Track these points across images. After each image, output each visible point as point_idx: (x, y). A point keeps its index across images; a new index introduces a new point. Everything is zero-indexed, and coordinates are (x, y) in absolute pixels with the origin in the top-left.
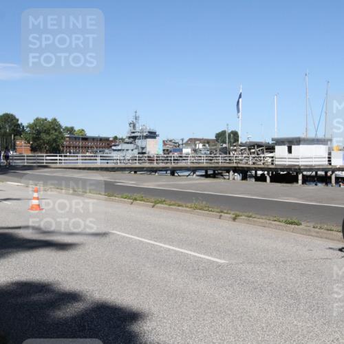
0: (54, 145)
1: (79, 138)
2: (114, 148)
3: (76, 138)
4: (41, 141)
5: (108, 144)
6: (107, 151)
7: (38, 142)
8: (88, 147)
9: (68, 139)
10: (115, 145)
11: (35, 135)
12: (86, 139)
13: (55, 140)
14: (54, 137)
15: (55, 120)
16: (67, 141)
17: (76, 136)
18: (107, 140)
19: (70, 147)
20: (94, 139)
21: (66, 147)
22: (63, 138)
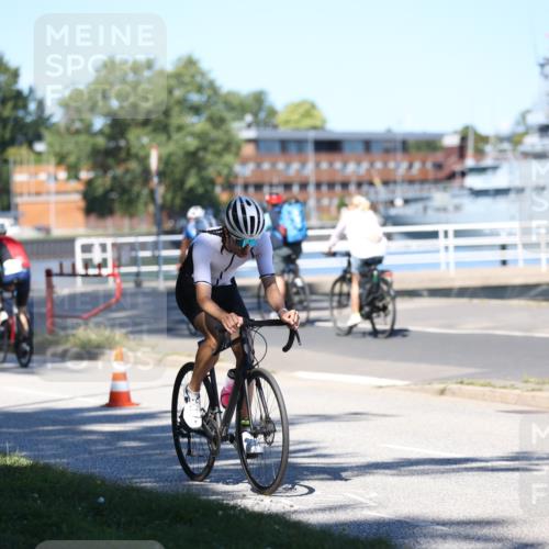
0: (192, 181)
1: (300, 143)
2: (473, 181)
3: (284, 144)
4: (133, 165)
5: (439, 166)
6: (440, 197)
7: (119, 171)
8: (345, 185)
9: (248, 150)
10: (481, 170)
11: (101, 141)
12: (330, 146)
13: (194, 159)
14: (192, 143)
15: (191, 62)
16: (244, 162)
17: (284, 132)
18: (430, 144)
19: (259, 187)
20: (368, 144)
21: (246, 187)
22: (230, 146)
